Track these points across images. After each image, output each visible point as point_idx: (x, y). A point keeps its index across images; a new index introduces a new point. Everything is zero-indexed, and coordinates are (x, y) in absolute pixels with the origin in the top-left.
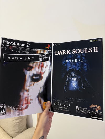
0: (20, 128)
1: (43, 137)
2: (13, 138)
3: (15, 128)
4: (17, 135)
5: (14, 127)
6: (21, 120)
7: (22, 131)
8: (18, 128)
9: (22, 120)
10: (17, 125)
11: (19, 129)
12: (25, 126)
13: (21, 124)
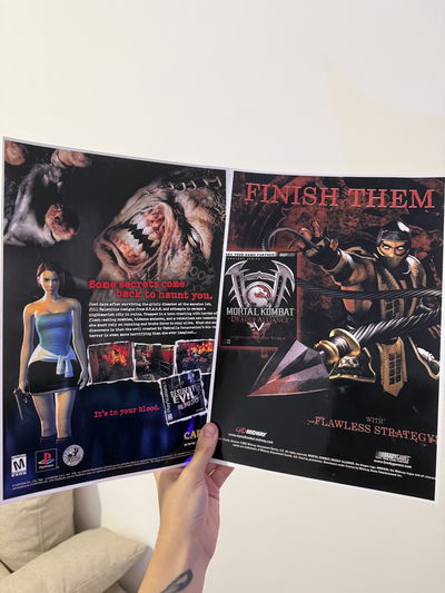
0: (44, 532)
1: (189, 574)
2: (11, 572)
3: (24, 529)
4: (27, 560)
5: (18, 525)
7: (50, 542)
8: (33, 530)
10: (31, 520)
11: (38, 534)
12: (68, 522)
13: (48, 513)
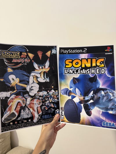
0: (2, 150)
1: (45, 151)
6: (2, 139)
9: (4, 140)
13: (3, 144)
